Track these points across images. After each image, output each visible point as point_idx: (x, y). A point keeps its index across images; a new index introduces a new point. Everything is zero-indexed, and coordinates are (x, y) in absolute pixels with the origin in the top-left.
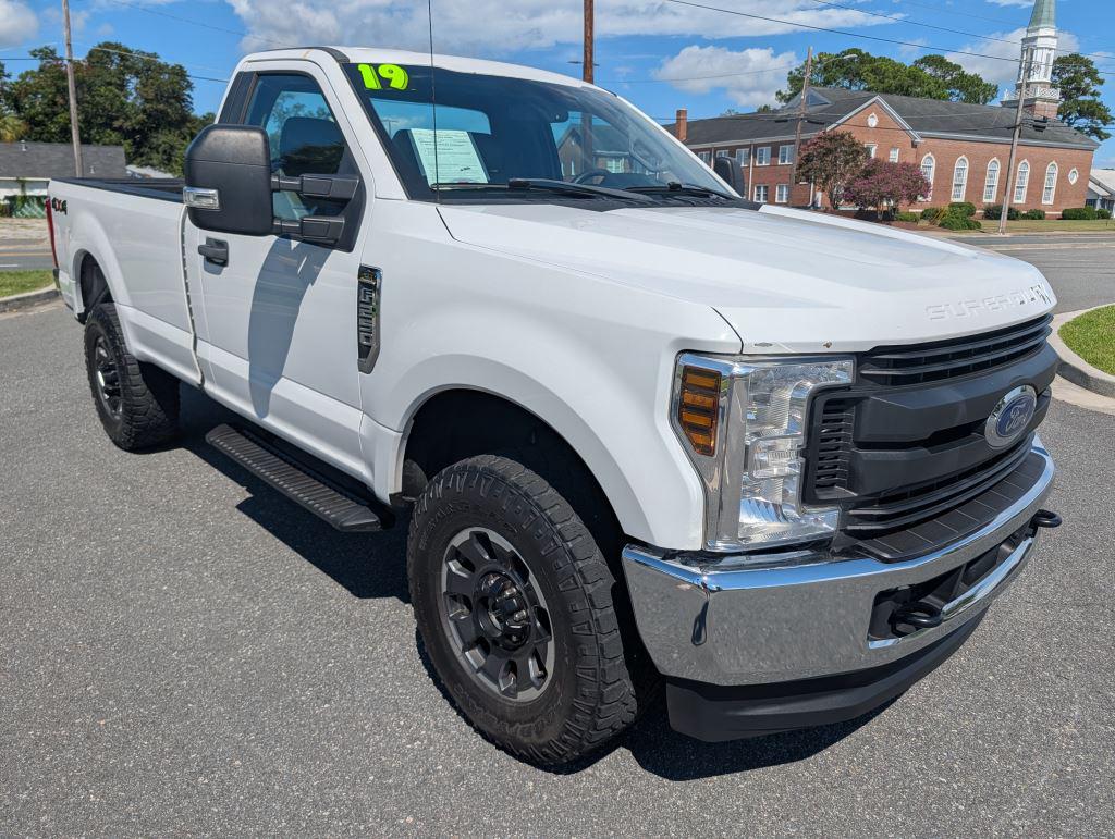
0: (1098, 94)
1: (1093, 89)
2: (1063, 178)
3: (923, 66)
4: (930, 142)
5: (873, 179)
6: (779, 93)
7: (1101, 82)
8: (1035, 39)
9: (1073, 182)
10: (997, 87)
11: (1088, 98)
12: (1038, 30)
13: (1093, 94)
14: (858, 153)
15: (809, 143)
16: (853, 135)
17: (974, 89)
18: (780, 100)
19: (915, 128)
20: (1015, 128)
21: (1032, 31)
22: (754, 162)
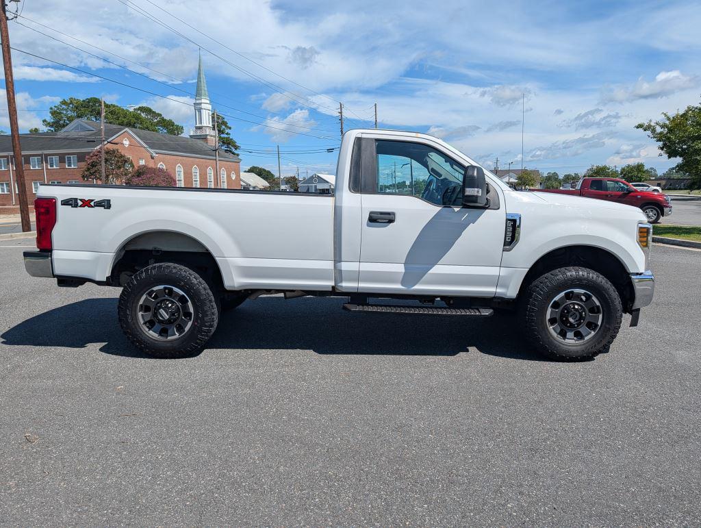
0: (229, 134)
1: (227, 131)
2: (229, 177)
3: (139, 112)
4: (161, 156)
5: (144, 177)
6: (44, 121)
7: (230, 128)
8: (201, 104)
9: (234, 178)
10: (182, 127)
11: (226, 136)
12: (201, 99)
13: (227, 134)
14: (126, 161)
15: (91, 154)
16: (120, 151)
17: (171, 127)
18: (46, 125)
19: (152, 147)
20: (216, 150)
21: (198, 100)
22: (46, 166)
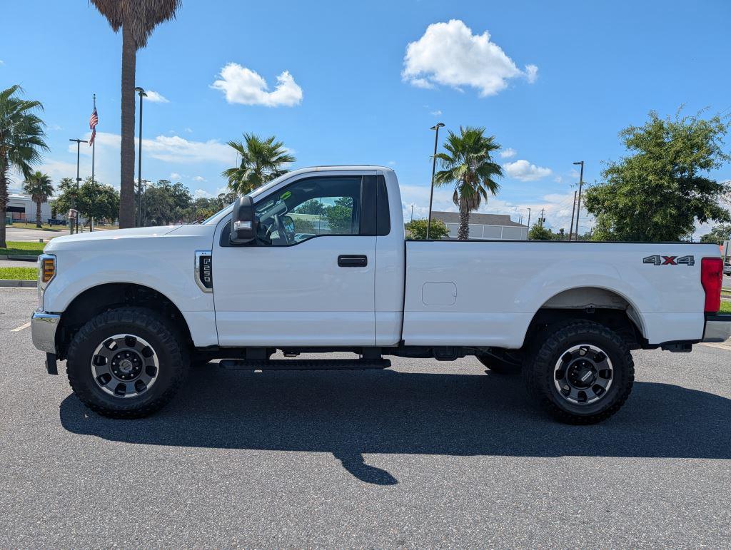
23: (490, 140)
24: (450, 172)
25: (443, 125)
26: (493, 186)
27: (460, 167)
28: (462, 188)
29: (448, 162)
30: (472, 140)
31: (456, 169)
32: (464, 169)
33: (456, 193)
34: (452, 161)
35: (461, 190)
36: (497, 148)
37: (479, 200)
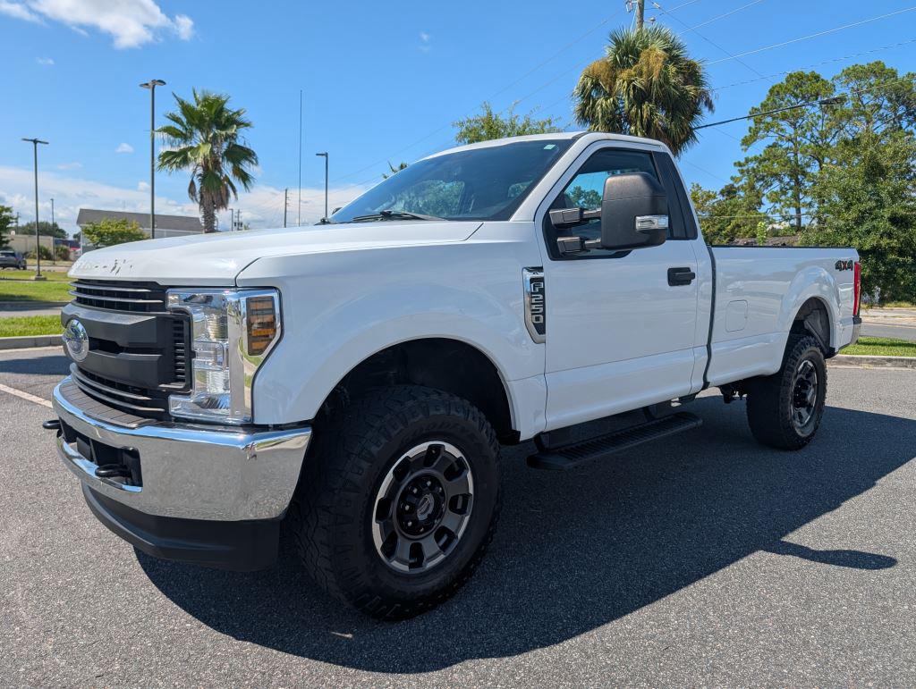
23: (238, 113)
24: (184, 152)
25: (162, 82)
26: (245, 178)
27: (199, 147)
28: (204, 178)
29: (178, 139)
30: (213, 111)
31: (191, 148)
32: (206, 150)
33: (192, 183)
34: (185, 138)
35: (203, 181)
36: (247, 125)
37: (228, 195)
